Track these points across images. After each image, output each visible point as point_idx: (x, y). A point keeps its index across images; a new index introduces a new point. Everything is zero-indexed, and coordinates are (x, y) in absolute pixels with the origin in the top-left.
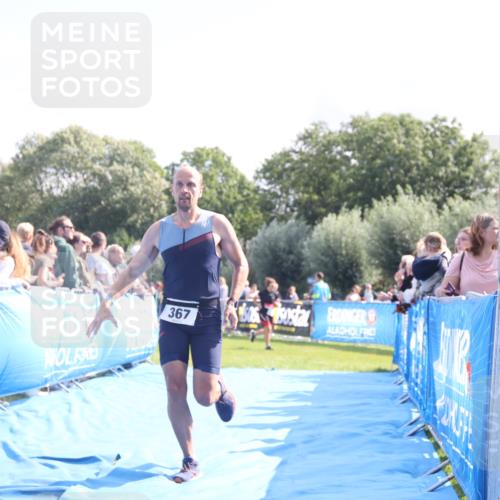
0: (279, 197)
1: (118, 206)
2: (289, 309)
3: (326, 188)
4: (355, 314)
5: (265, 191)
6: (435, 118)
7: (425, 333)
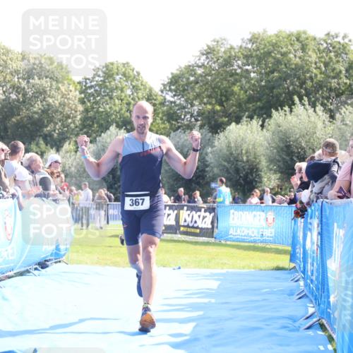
0: (184, 108)
1: (36, 116)
2: (194, 212)
3: (227, 99)
4: (255, 216)
5: (171, 102)
6: (328, 34)
7: (319, 233)
